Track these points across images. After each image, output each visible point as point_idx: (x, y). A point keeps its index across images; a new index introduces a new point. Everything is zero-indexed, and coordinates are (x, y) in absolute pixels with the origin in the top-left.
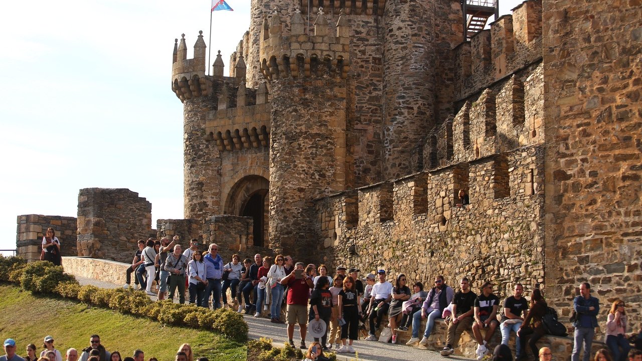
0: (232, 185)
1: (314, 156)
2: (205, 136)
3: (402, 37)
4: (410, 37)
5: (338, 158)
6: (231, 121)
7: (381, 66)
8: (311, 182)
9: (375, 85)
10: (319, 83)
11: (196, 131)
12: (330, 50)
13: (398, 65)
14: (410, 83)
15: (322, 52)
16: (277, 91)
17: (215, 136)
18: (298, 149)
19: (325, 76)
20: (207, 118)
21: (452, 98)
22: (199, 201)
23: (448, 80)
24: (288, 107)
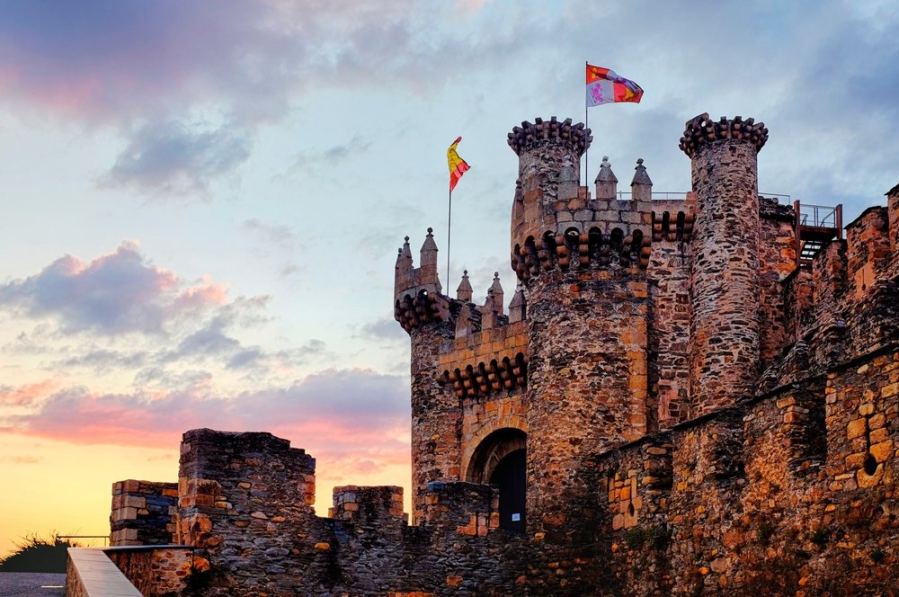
0: (476, 444)
1: (596, 388)
2: (438, 376)
3: (717, 263)
4: (727, 262)
5: (635, 391)
6: (473, 352)
7: (687, 305)
8: (591, 428)
9: (680, 329)
10: (603, 275)
11: (425, 370)
12: (620, 221)
13: (711, 300)
14: (728, 321)
15: (607, 225)
16: (537, 292)
17: (452, 375)
18: (569, 378)
19: (612, 265)
20: (441, 351)
21: (781, 342)
22: (430, 468)
23: (777, 320)
24: (555, 315)
